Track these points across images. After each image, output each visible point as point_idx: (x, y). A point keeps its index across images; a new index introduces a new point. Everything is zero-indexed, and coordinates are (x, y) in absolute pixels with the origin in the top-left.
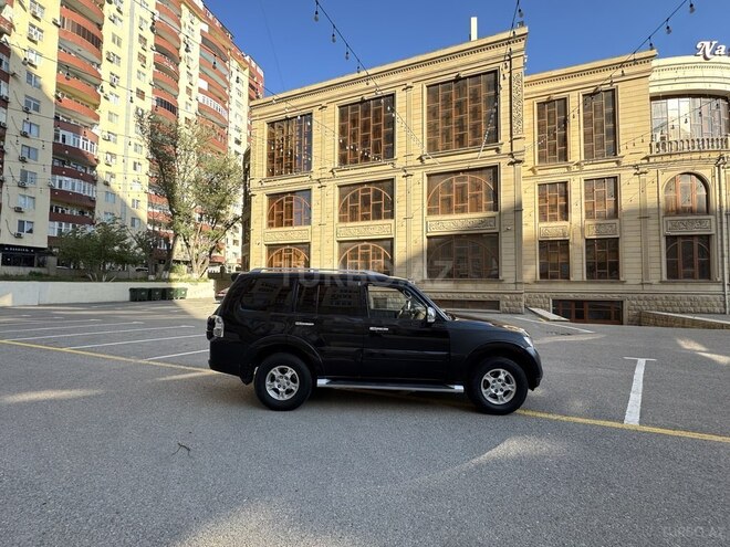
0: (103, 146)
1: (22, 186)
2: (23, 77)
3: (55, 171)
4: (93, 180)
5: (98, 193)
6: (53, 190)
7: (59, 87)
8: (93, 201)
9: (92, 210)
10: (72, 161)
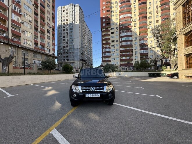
0: (149, 40)
1: (135, 55)
2: (134, 34)
3: (140, 49)
4: (147, 49)
5: (149, 51)
6: (140, 54)
7: (140, 32)
8: (148, 54)
9: (148, 55)
10: (143, 46)
